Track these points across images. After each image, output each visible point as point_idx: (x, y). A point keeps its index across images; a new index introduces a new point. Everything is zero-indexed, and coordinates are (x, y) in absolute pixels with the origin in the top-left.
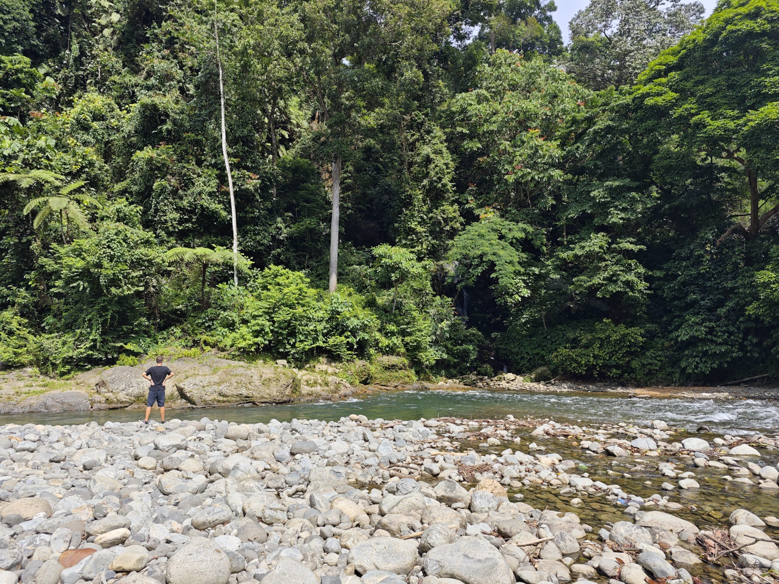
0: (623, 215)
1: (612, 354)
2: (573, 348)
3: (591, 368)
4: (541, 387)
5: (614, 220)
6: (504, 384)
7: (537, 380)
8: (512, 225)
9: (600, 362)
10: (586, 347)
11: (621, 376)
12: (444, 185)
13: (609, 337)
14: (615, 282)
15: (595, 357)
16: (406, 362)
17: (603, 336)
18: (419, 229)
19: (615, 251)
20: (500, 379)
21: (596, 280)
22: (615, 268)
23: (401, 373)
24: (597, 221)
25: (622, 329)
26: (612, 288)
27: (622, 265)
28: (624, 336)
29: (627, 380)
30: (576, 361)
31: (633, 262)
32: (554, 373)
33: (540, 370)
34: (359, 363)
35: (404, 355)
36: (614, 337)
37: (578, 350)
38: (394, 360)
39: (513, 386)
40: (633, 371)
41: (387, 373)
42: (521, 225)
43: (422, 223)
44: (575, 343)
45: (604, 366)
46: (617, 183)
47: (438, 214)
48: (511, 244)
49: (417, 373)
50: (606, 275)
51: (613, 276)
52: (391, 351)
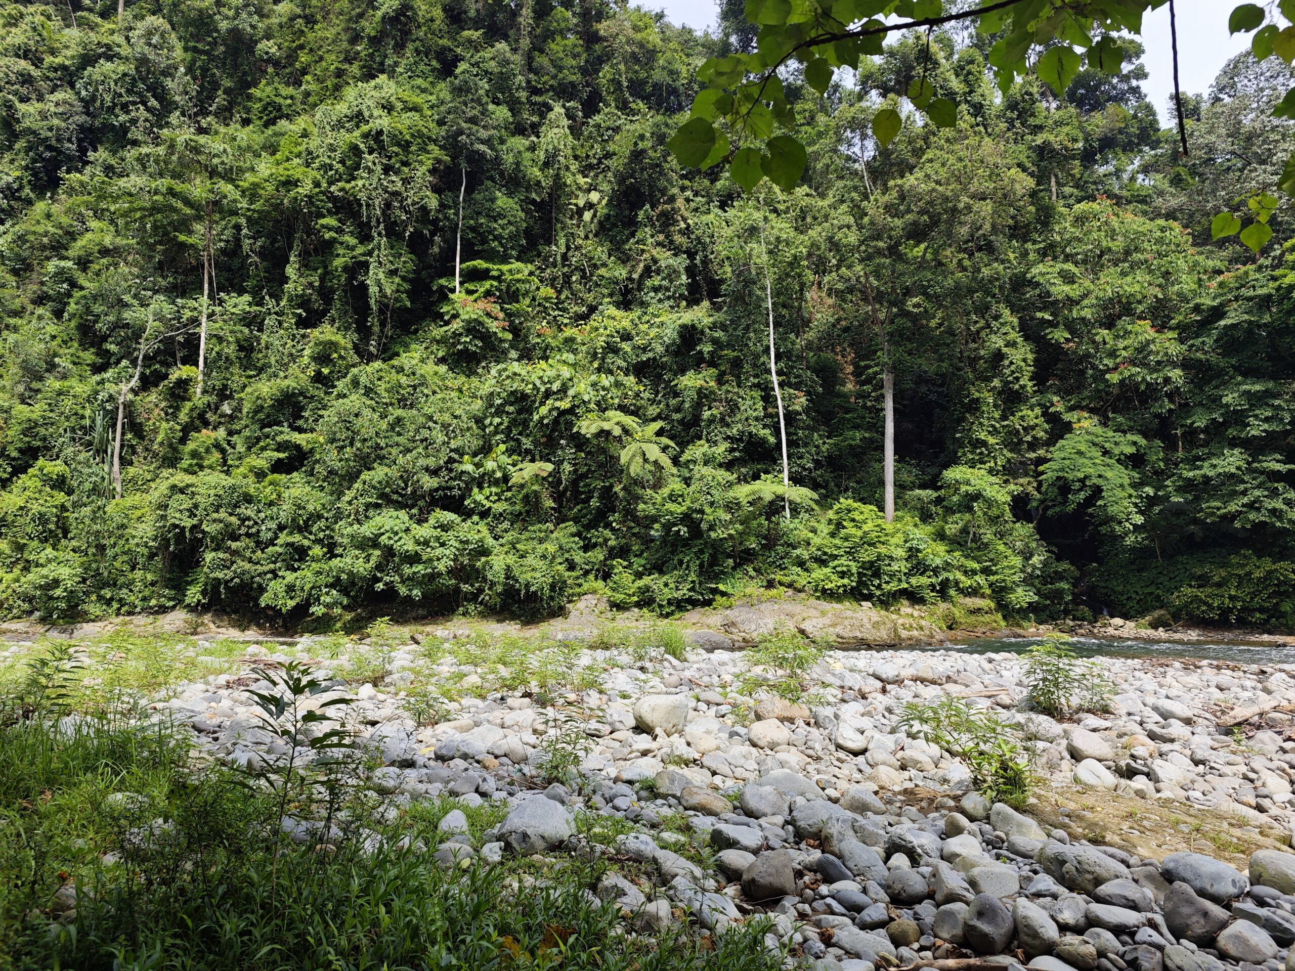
0: (1266, 426)
1: (1254, 595)
2: (1200, 586)
3: (1225, 612)
4: (1161, 633)
5: (1253, 432)
6: (1110, 631)
7: (1154, 626)
8: (1119, 437)
9: (1239, 605)
10: (1219, 585)
11: (1267, 621)
12: (1023, 387)
13: (1250, 573)
14: (1258, 510)
15: (1231, 598)
16: (993, 605)
17: (1241, 572)
18: (991, 440)
19: (1255, 471)
20: (1105, 626)
21: (1233, 507)
22: (1257, 493)
23: (987, 618)
24: (1232, 432)
25: (1268, 564)
26: (1252, 516)
27: (1266, 489)
28: (1270, 573)
29: (1275, 627)
30: (1205, 603)
31: (1280, 486)
32: (1176, 617)
33: (1157, 613)
34: (943, 606)
35: (990, 597)
36: (1257, 574)
37: (1209, 590)
38: (979, 602)
39: (1123, 632)
40: (1283, 615)
41: (973, 618)
42: (1130, 437)
43: (994, 432)
44: (1203, 581)
45: (1244, 609)
46: (1258, 387)
47: (1014, 422)
48: (1118, 461)
49: (1005, 618)
50: (1245, 500)
51: (1254, 502)
52: (974, 592)
